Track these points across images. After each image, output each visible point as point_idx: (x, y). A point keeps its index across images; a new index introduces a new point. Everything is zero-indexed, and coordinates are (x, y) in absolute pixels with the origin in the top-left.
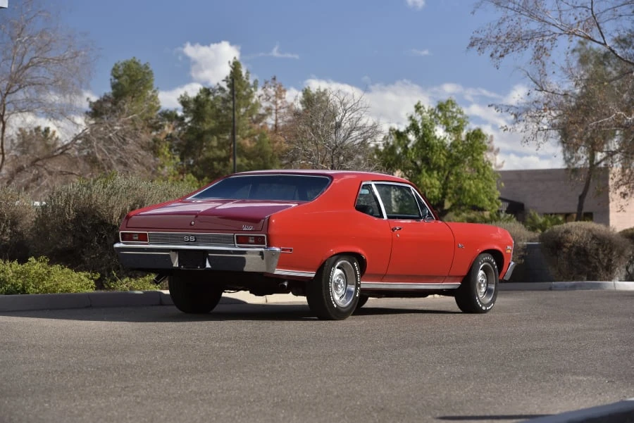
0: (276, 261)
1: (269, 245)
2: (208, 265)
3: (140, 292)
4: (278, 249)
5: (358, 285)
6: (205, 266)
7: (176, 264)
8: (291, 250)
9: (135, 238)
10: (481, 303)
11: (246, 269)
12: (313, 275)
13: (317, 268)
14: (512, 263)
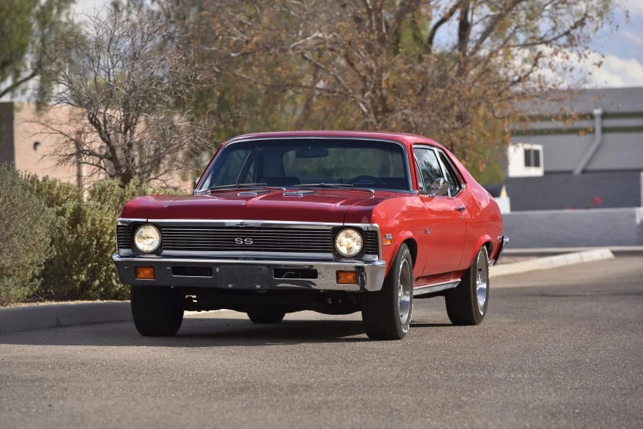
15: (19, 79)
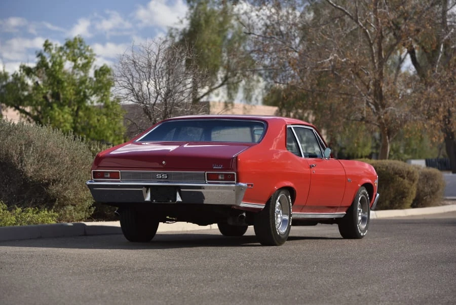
0: (242, 195)
1: (238, 182)
2: (179, 199)
3: (70, 224)
4: (244, 185)
5: (290, 215)
6: (176, 200)
7: (148, 198)
8: (252, 185)
9: (106, 176)
10: (361, 230)
11: (206, 202)
12: (263, 207)
13: (266, 201)
14: (378, 195)
15: (213, 87)
